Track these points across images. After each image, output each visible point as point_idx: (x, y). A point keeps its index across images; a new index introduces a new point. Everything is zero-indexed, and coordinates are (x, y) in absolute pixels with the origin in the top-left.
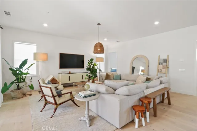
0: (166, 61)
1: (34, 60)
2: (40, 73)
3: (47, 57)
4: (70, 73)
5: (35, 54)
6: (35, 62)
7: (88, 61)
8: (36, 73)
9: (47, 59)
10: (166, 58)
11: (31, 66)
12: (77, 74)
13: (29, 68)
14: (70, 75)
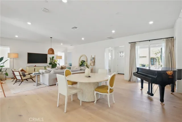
0: (94, 58)
1: (8, 57)
2: (12, 66)
3: (18, 56)
4: (35, 66)
5: (8, 54)
6: (9, 59)
7: (50, 58)
8: (9, 67)
9: (18, 57)
10: (94, 57)
11: (6, 61)
12: (40, 67)
13: (4, 63)
14: (35, 67)
